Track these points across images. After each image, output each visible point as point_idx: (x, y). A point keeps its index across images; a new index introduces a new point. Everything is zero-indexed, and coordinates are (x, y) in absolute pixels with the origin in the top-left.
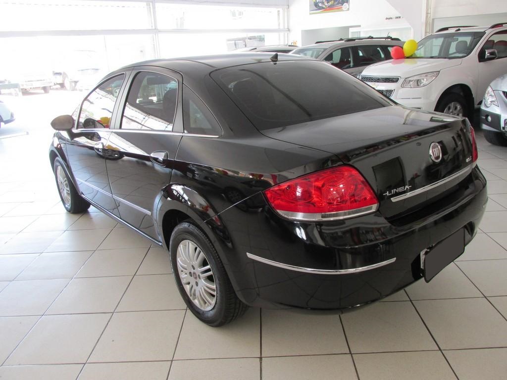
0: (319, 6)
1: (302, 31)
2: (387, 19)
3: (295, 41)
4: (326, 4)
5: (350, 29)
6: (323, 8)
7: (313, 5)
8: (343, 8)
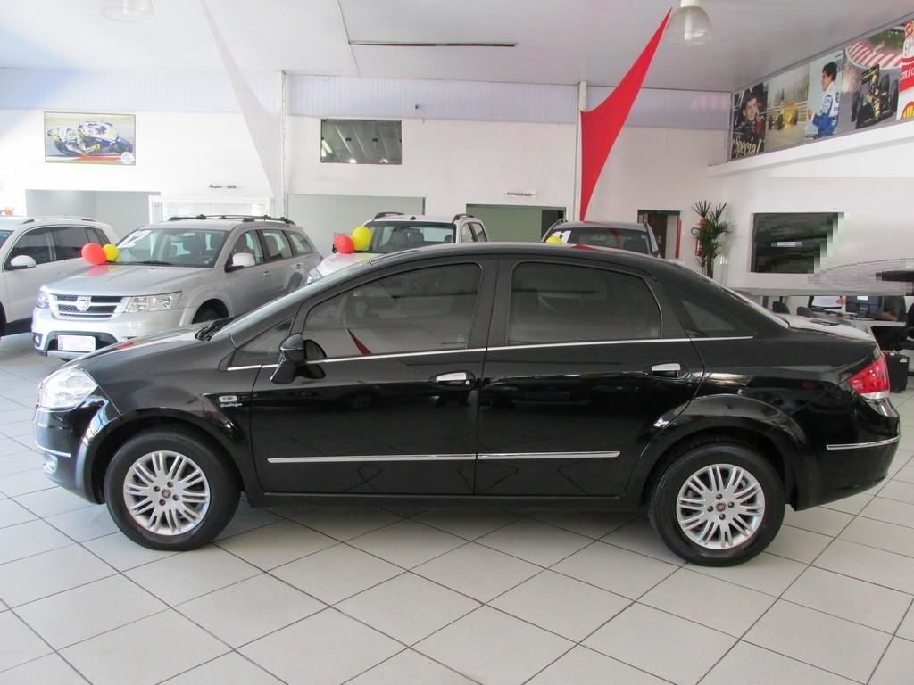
0: (67, 150)
1: (27, 190)
2: (211, 186)
3: (11, 209)
4: (84, 148)
5: (150, 197)
6: (76, 154)
7: (55, 147)
8: (122, 160)
